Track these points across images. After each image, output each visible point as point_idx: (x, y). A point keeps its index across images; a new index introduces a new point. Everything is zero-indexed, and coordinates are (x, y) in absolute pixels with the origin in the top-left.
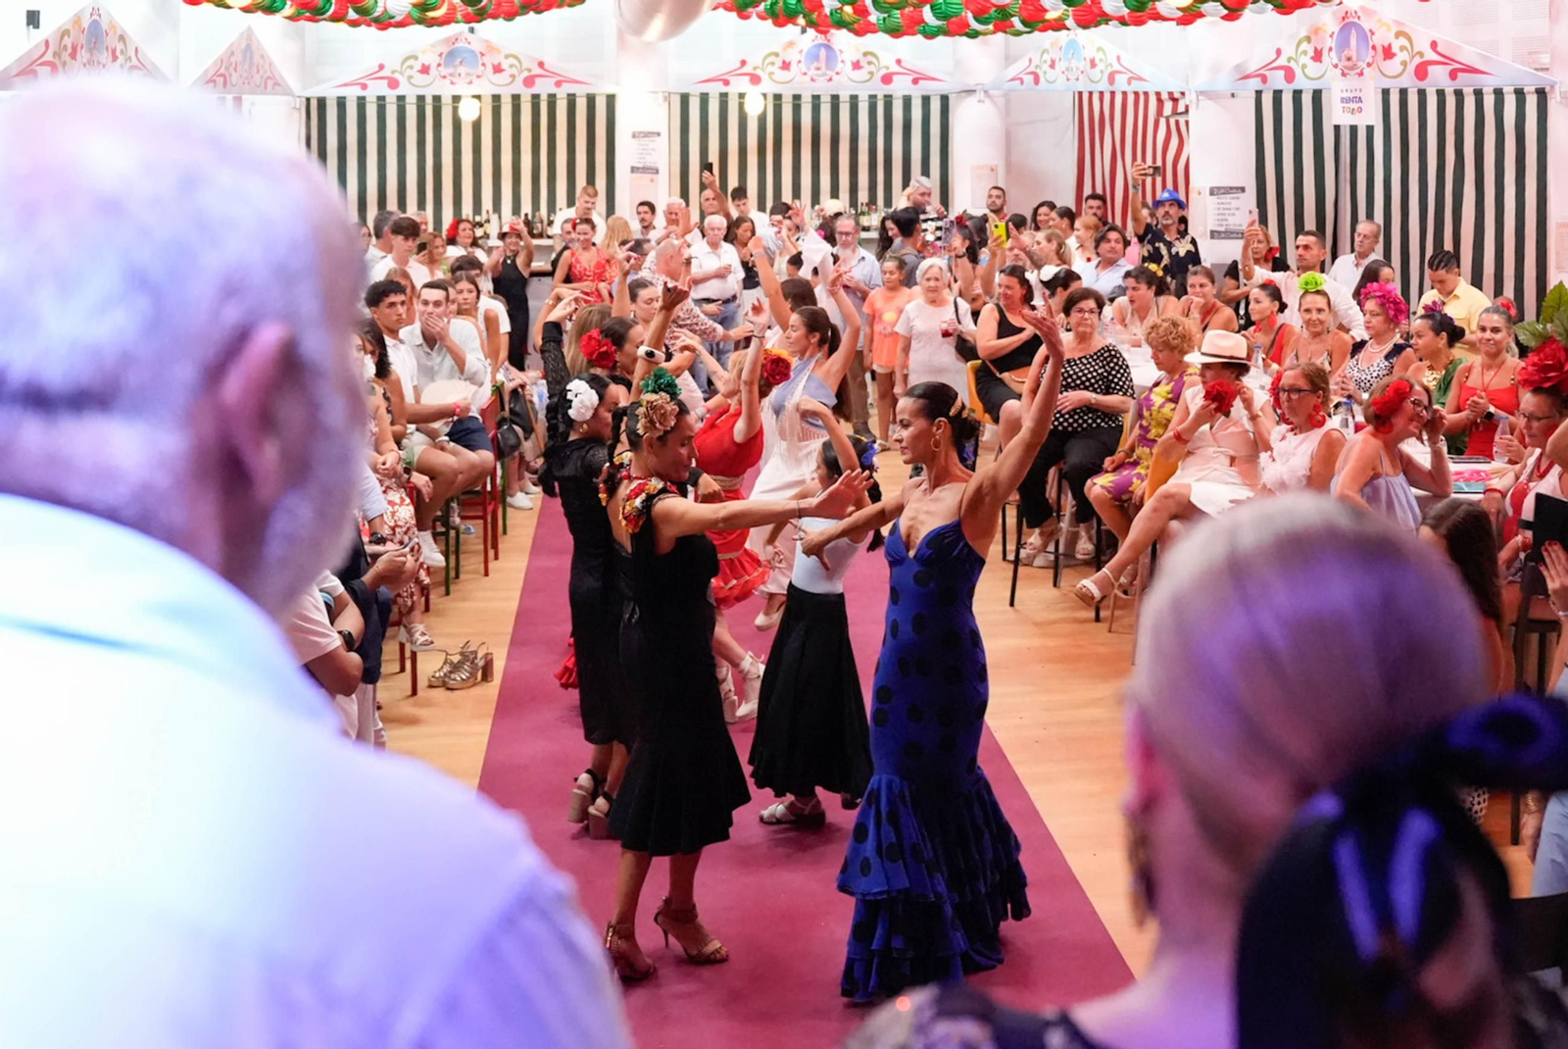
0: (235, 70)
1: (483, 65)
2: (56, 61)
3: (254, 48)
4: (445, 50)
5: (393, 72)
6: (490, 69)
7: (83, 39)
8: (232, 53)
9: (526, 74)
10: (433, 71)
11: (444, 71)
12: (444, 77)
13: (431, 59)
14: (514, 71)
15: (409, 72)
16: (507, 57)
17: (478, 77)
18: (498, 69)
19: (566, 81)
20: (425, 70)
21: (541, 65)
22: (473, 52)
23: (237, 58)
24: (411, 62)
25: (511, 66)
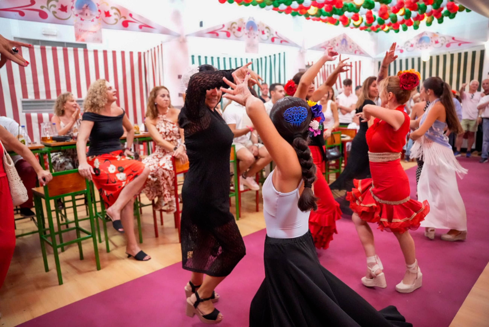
0: (337, 45)
1: (432, 41)
2: (229, 31)
3: (348, 40)
4: (419, 38)
5: (402, 47)
6: (434, 42)
7: (245, 26)
8: (335, 40)
9: (447, 43)
10: (414, 46)
11: (418, 45)
12: (418, 47)
13: (414, 42)
14: (443, 42)
15: (406, 47)
16: (440, 37)
17: (430, 46)
18: (437, 42)
19: (462, 43)
20: (412, 46)
21: (453, 38)
22: (428, 38)
23: (339, 42)
24: (408, 43)
25: (442, 40)
